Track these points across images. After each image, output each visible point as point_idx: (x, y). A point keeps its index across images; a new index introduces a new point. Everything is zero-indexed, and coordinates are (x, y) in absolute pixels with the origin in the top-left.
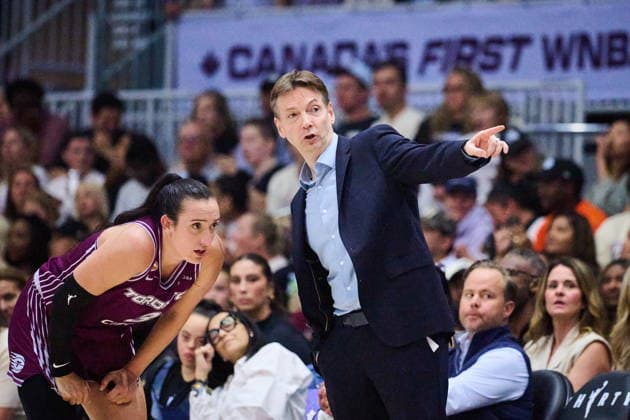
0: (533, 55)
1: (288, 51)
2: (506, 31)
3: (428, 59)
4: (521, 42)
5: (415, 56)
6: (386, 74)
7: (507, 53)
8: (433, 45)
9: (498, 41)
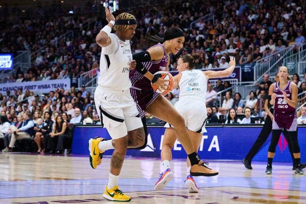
0: (37, 87)
1: (10, 88)
2: (34, 85)
3: (25, 88)
4: (35, 86)
5: (24, 88)
6: (20, 90)
7: (34, 87)
8: (26, 87)
9: (33, 86)
